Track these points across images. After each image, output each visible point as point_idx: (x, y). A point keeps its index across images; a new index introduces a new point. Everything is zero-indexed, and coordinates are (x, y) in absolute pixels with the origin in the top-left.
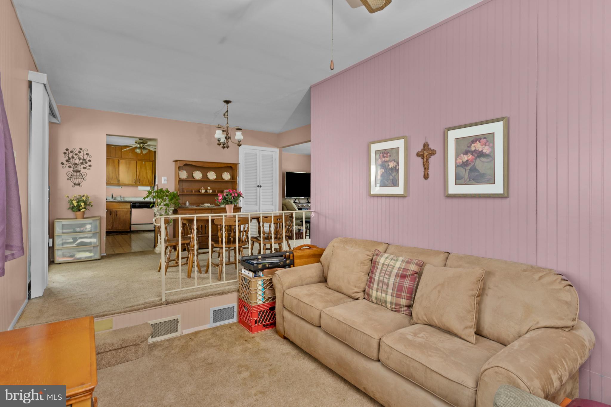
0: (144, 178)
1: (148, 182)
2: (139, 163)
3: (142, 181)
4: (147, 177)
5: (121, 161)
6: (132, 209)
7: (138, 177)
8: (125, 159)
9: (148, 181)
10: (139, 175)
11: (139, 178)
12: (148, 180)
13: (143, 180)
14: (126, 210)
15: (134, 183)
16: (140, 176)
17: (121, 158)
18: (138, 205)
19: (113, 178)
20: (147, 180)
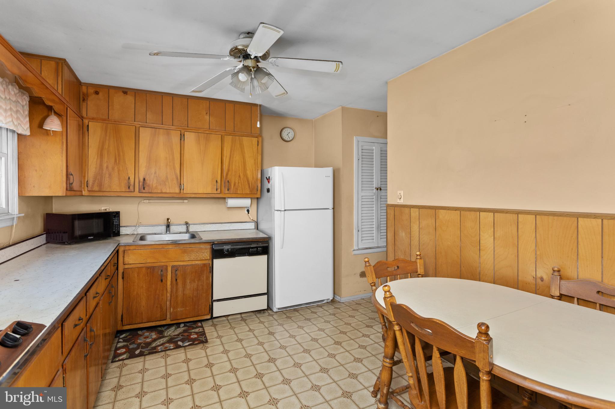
0: (240, 176)
1: (247, 187)
2: (228, 139)
3: (235, 185)
4: (245, 175)
5: (187, 134)
6: (215, 261)
7: (227, 174)
8: (196, 130)
9: (249, 184)
10: (228, 170)
11: (229, 176)
12: (248, 181)
13: (237, 182)
14: (199, 262)
15: (217, 190)
16: (230, 173)
17: (188, 128)
18: (228, 250)
19: (167, 177)
20: (247, 183)
